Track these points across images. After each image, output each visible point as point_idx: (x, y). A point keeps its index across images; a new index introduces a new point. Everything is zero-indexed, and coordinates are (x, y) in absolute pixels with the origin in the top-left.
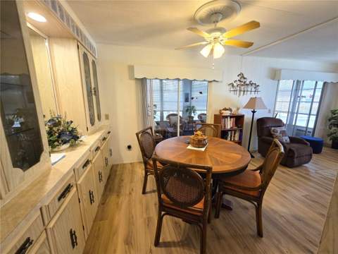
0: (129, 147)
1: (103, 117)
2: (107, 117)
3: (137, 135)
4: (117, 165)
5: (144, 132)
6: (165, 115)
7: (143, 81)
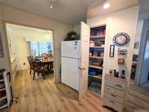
0: (24, 64)
1: (13, 54)
2: (14, 54)
3: (27, 57)
4: (19, 71)
5: (30, 57)
6: (41, 53)
7: (29, 42)
